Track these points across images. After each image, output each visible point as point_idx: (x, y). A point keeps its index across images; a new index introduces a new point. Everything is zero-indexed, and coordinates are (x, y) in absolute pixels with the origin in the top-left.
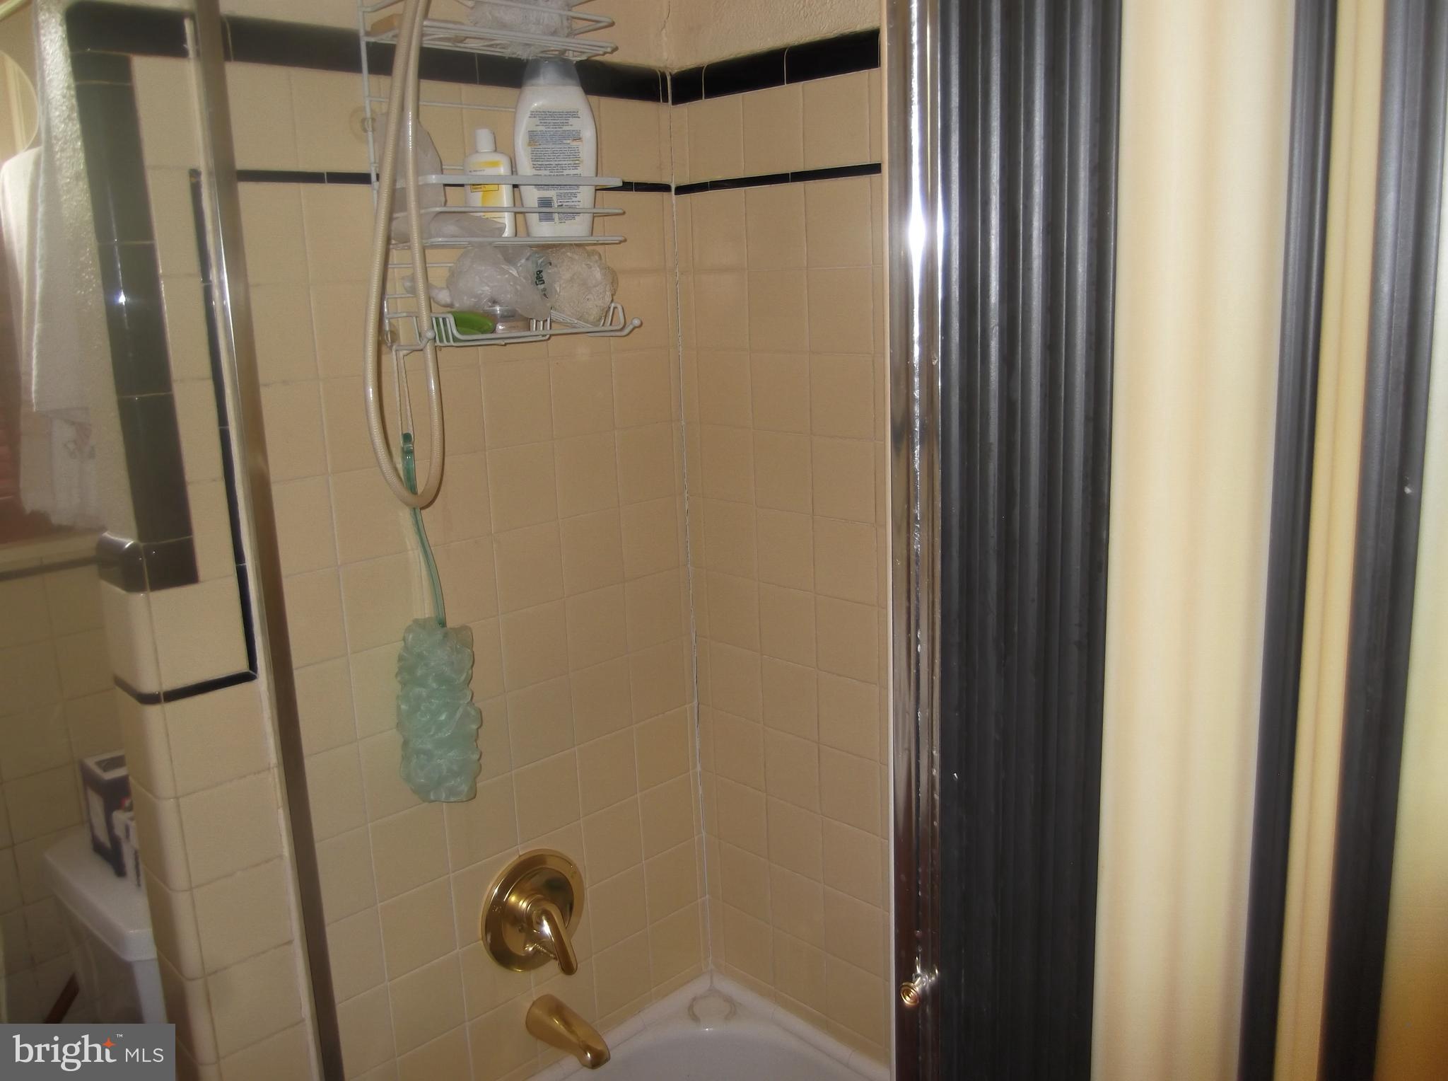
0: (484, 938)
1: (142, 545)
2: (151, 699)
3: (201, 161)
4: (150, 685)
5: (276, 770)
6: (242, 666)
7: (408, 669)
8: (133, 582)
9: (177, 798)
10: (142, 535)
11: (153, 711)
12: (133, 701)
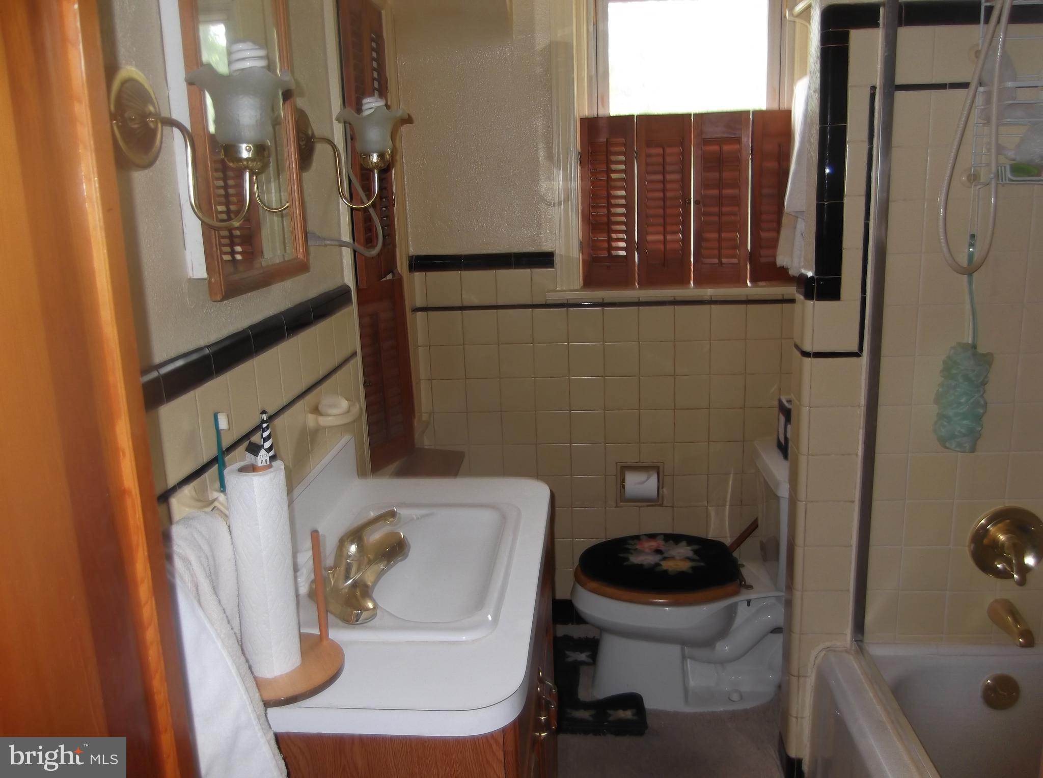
0: (969, 547)
1: (816, 277)
2: (806, 354)
3: (878, 82)
4: (807, 348)
5: (862, 408)
6: (855, 348)
7: (948, 367)
8: (809, 296)
9: (810, 407)
10: (817, 272)
11: (807, 361)
12: (798, 354)
